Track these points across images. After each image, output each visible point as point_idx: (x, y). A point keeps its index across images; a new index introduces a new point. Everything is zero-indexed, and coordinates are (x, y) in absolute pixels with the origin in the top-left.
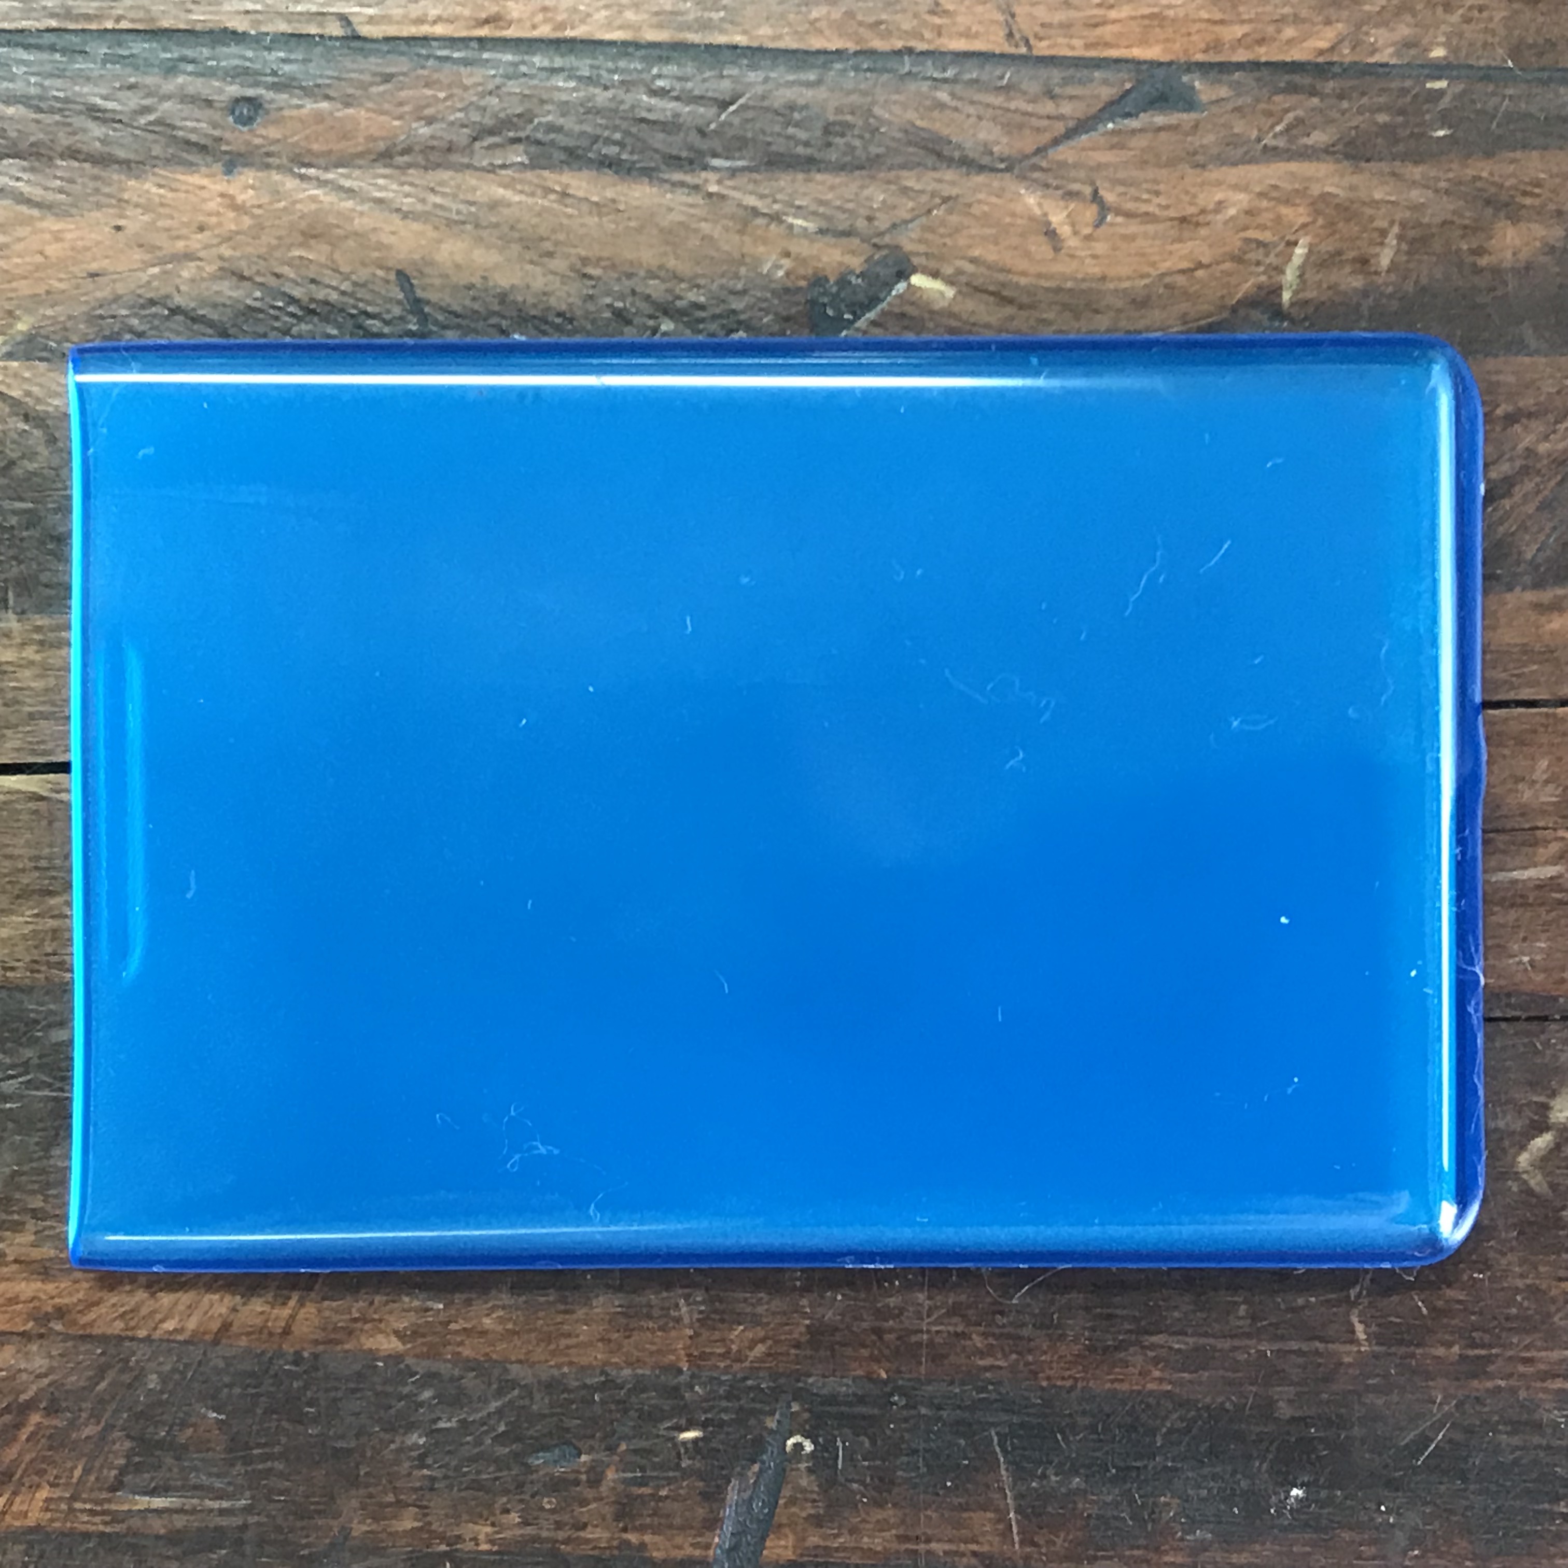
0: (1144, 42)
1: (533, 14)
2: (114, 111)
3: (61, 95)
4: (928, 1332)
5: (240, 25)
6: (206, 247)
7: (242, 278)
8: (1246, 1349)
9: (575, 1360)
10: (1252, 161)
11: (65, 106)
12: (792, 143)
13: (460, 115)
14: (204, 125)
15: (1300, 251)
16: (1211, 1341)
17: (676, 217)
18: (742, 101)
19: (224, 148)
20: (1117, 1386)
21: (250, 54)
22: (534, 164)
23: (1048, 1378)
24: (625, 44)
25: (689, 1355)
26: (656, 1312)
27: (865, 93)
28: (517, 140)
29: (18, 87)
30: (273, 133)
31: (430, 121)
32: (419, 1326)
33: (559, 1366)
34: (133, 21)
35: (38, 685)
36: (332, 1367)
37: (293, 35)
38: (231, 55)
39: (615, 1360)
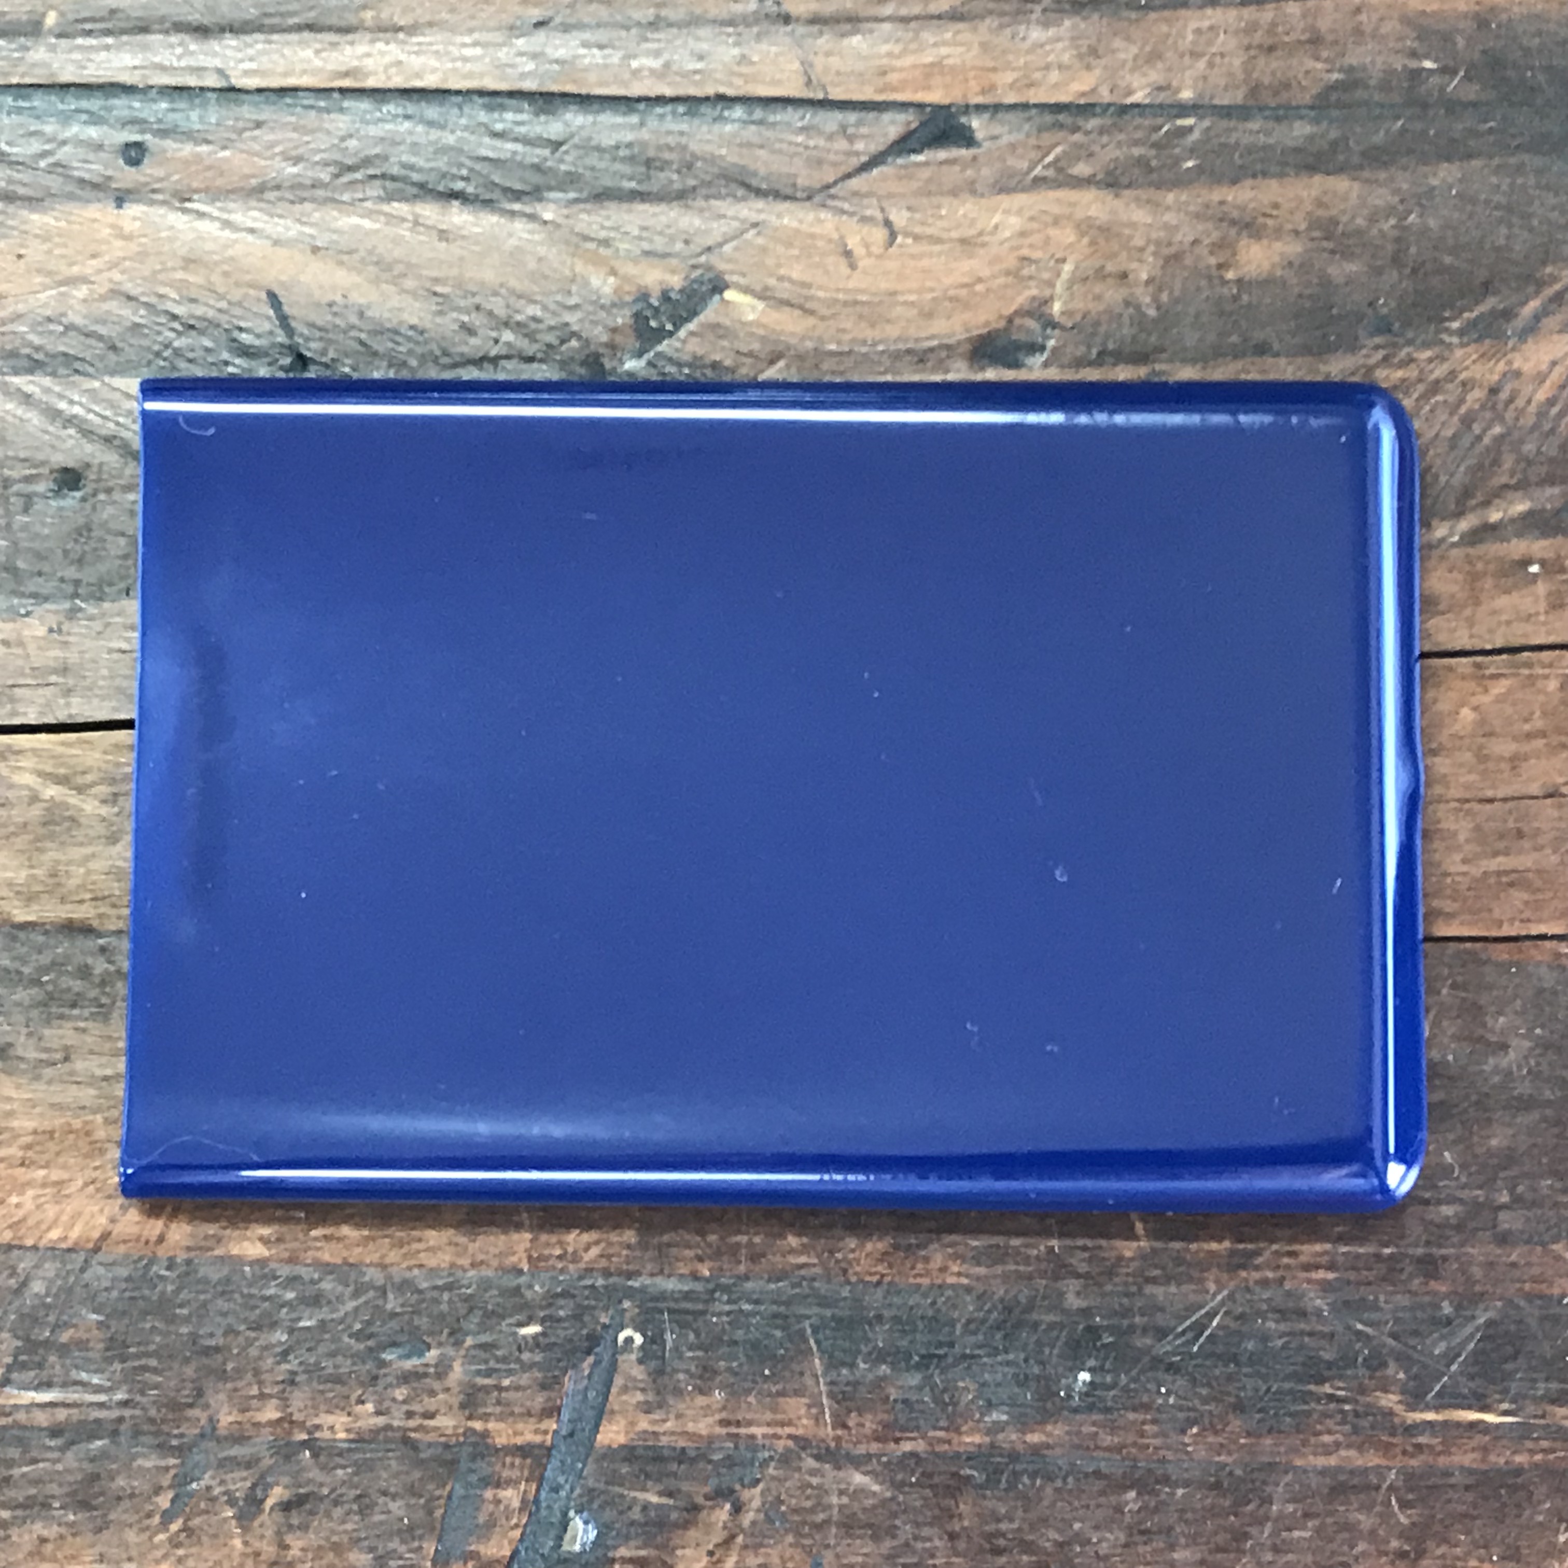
0: (928, 88)
1: (387, 67)
2: (16, 155)
5: (129, 78)
6: (99, 271)
7: (130, 298)
8: (1036, 1246)
9: (425, 1263)
10: (1024, 190)
12: (618, 178)
13: (323, 155)
14: (97, 166)
15: (1068, 268)
17: (513, 242)
18: (574, 140)
19: (114, 186)
20: (919, 1280)
21: (137, 105)
22: (390, 198)
23: (857, 1274)
24: (469, 92)
25: (530, 1258)
26: (500, 1218)
27: (682, 133)
28: (375, 177)
30: (160, 172)
31: (297, 160)
32: (283, 1232)
33: (410, 1268)
34: (35, 77)
36: (202, 1272)
37: (176, 88)
38: (121, 105)
39: (462, 1263)
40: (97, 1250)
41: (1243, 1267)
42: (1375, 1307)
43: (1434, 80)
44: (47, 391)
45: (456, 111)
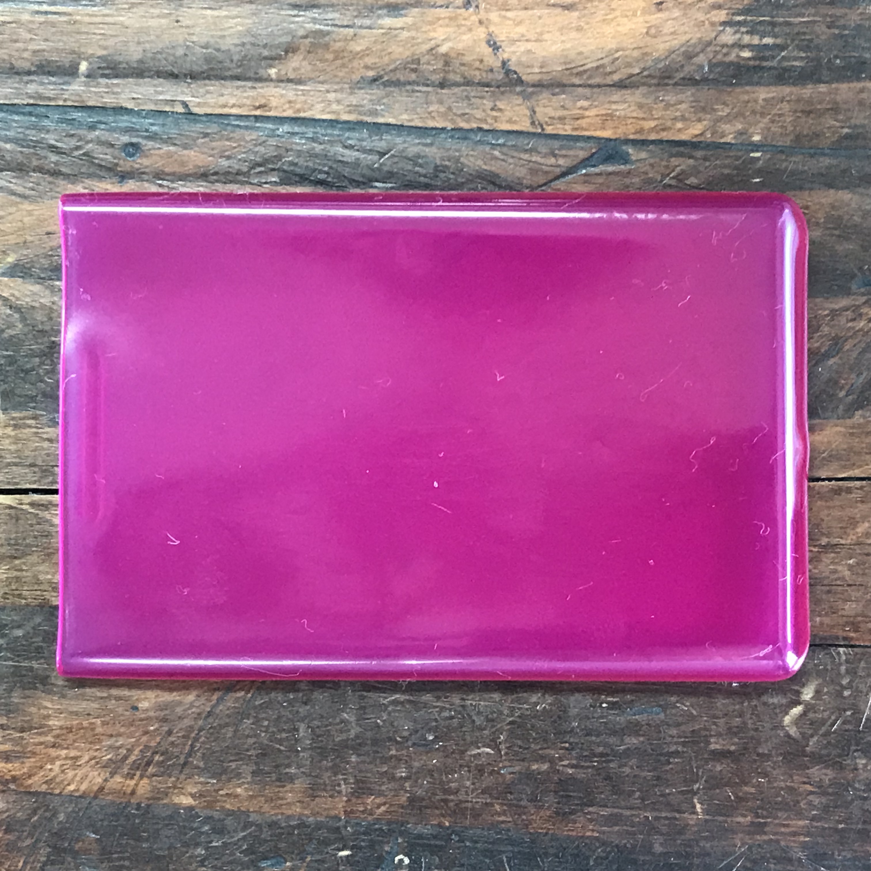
0: (604, 128)
1: (284, 104)
2: (61, 148)
3: (34, 139)
4: (471, 802)
5: (130, 105)
8: (638, 816)
9: (285, 812)
11: (36, 144)
12: (417, 175)
13: (243, 155)
14: (108, 157)
16: (620, 811)
18: (392, 152)
19: (119, 169)
20: (570, 833)
21: (134, 120)
22: (282, 182)
23: (534, 828)
24: (331, 120)
25: (345, 811)
26: (329, 788)
27: (456, 150)
28: (273, 170)
29: (11, 134)
30: (145, 162)
31: (228, 158)
32: (203, 791)
33: (276, 815)
34: (73, 101)
35: (13, 447)
36: (156, 812)
37: (157, 112)
38: (124, 121)
39: (306, 812)
40: (96, 797)
41: (758, 833)
42: (832, 858)
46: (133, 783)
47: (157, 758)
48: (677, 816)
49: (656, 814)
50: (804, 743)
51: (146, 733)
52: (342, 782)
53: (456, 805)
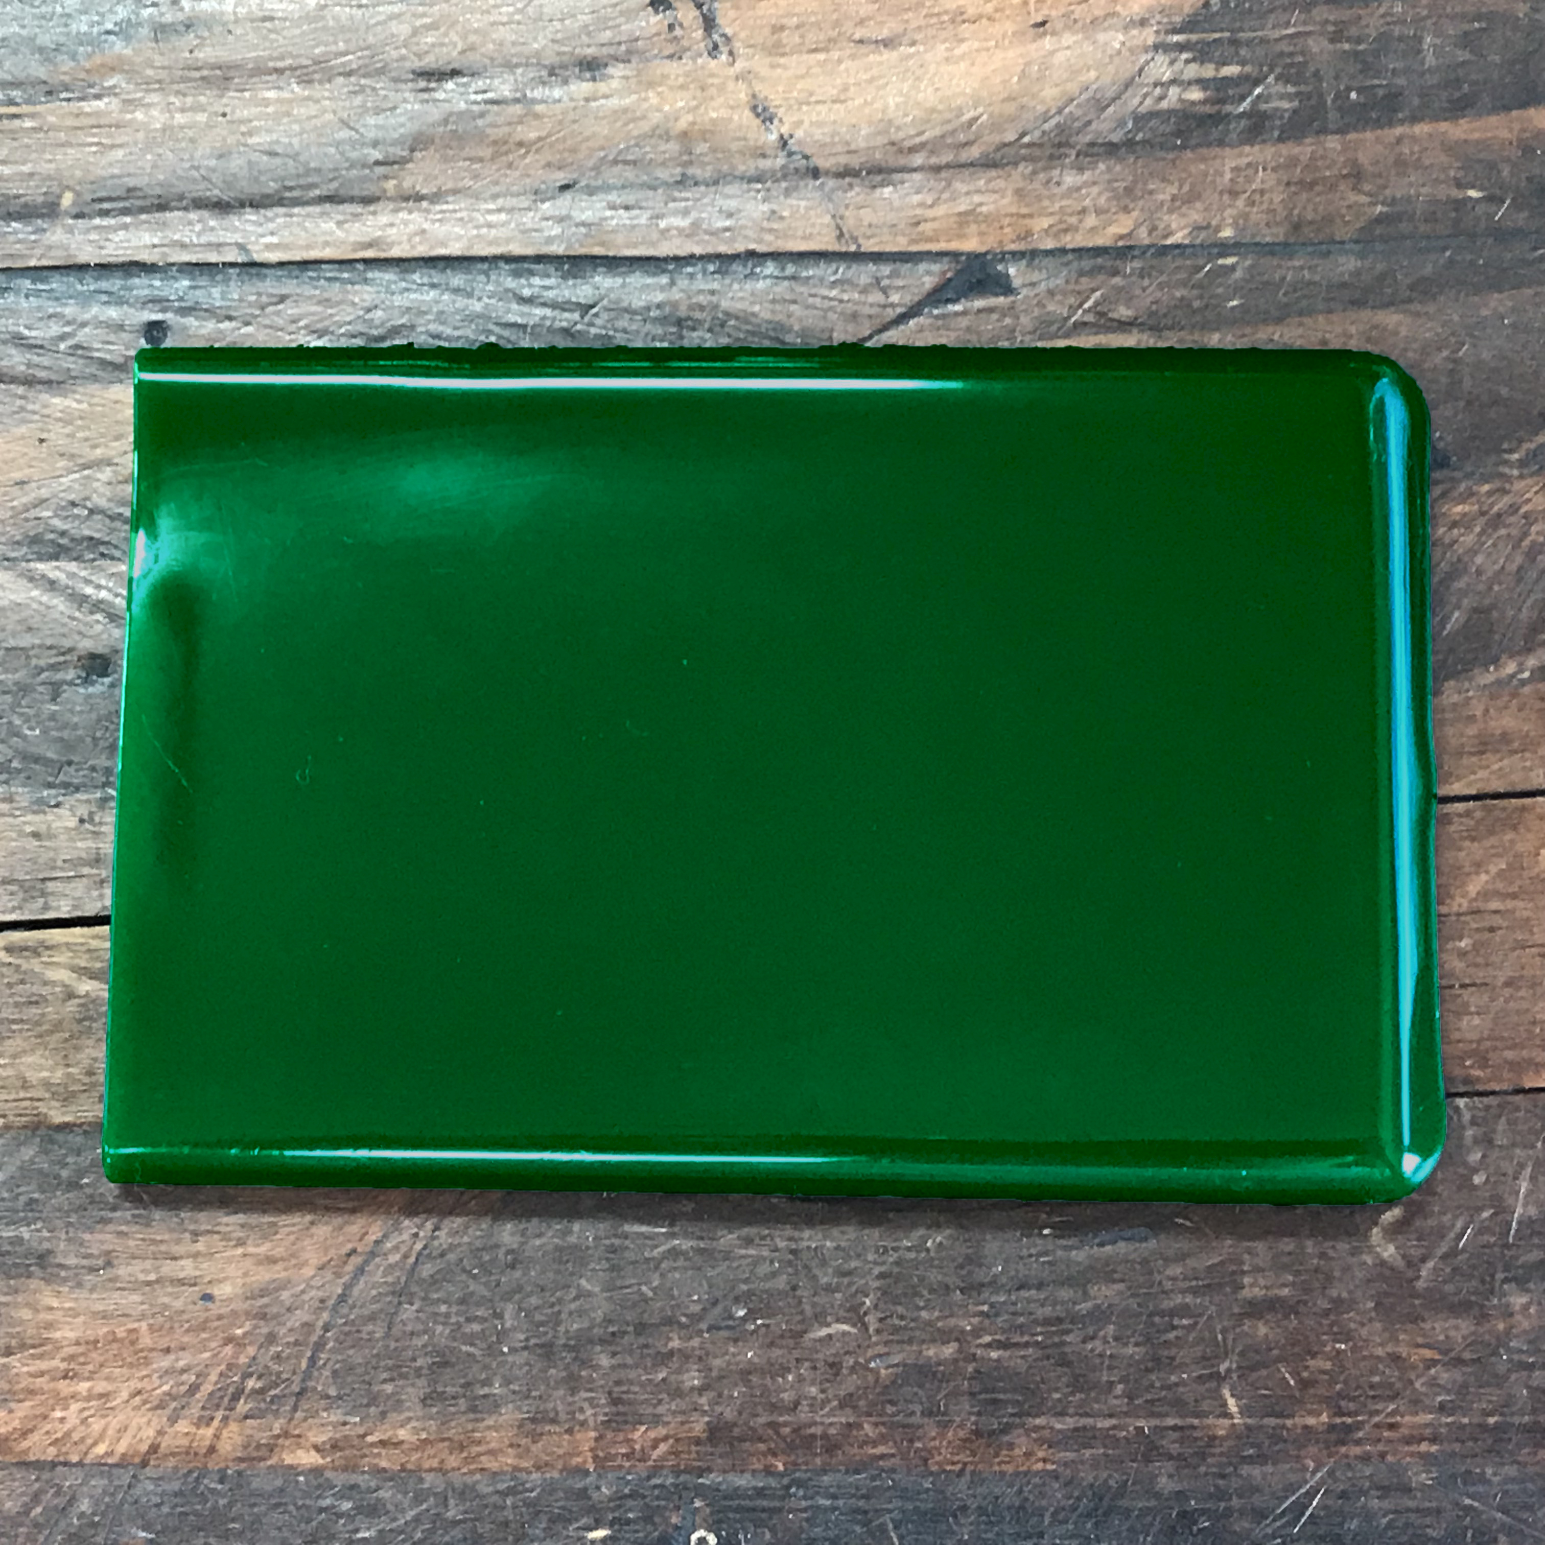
0: (961, 237)
1: (411, 236)
2: (36, 339)
4: (822, 1424)
5: (149, 257)
8: (1125, 1427)
9: (486, 1466)
10: (1064, 336)
12: (649, 338)
13: (349, 327)
14: (118, 347)
16: (1091, 1421)
18: (604, 303)
20: (1004, 1467)
21: (157, 283)
23: (937, 1463)
24: (495, 258)
25: (595, 1458)
26: (563, 1416)
27: (713, 292)
32: (337, 1441)
33: (472, 1473)
34: (53, 258)
36: (256, 1484)
37: (197, 264)
38: (141, 285)
39: (525, 1464)
40: (144, 1464)
41: (1343, 1443)
42: (1483, 1479)
43: (1480, 210)
44: (72, 575)
45: (482, 278)
46: (209, 1432)
47: (251, 1383)
48: (1196, 1422)
49: (1155, 1422)
50: (1410, 1274)
51: (229, 1340)
52: (586, 1405)
53: (795, 1431)
